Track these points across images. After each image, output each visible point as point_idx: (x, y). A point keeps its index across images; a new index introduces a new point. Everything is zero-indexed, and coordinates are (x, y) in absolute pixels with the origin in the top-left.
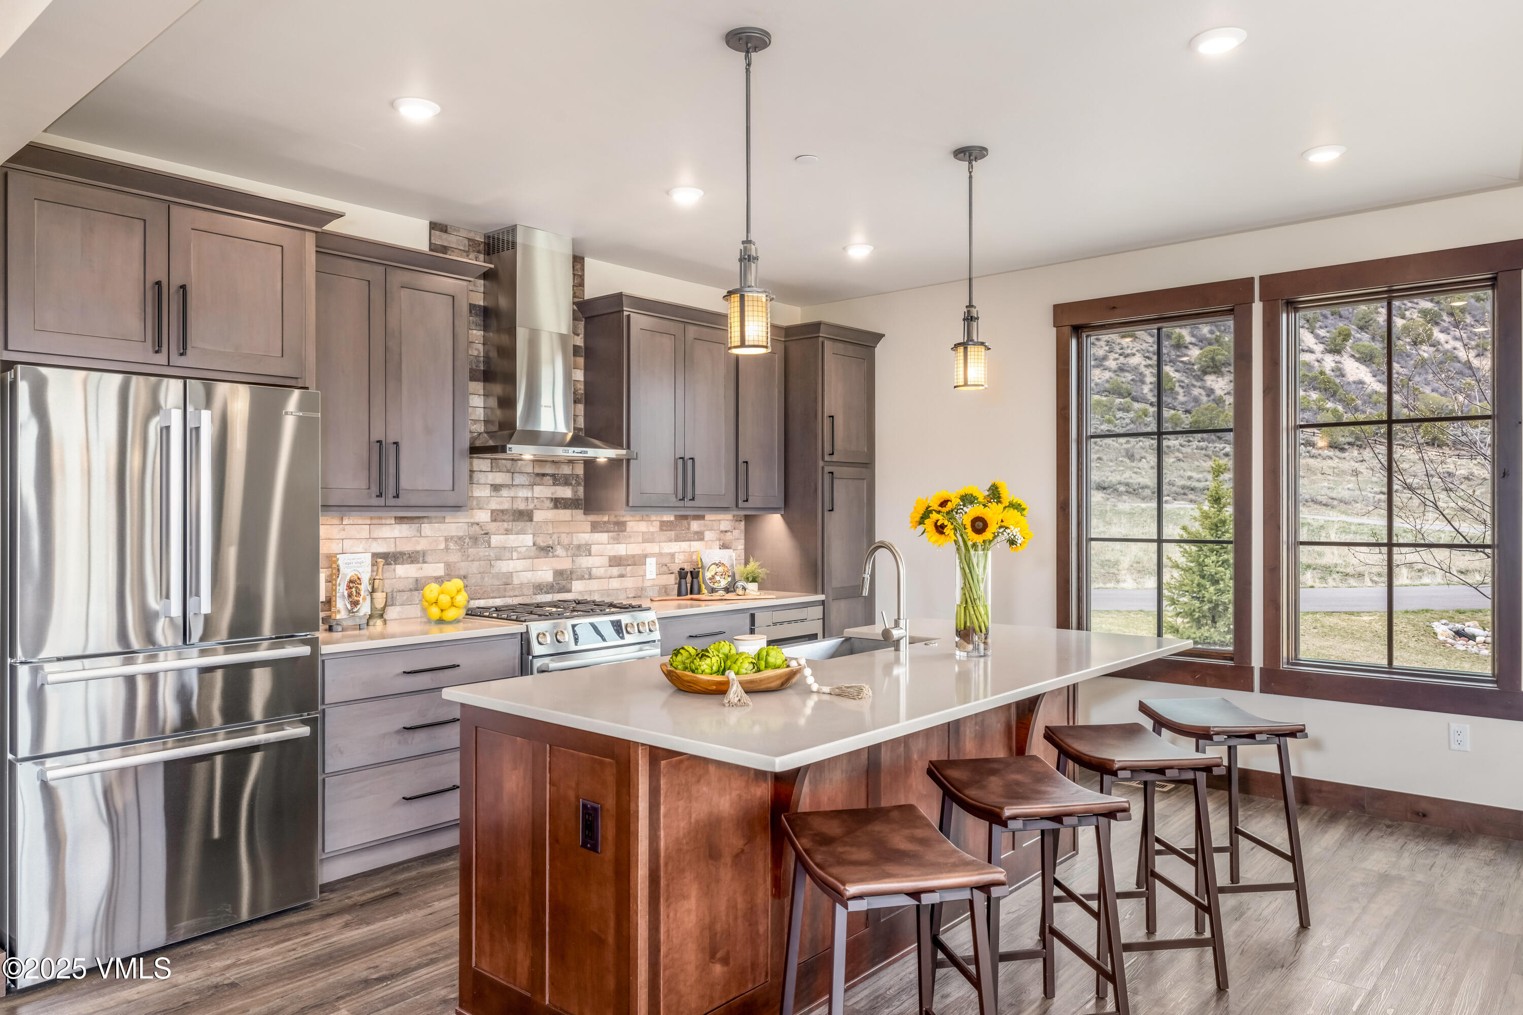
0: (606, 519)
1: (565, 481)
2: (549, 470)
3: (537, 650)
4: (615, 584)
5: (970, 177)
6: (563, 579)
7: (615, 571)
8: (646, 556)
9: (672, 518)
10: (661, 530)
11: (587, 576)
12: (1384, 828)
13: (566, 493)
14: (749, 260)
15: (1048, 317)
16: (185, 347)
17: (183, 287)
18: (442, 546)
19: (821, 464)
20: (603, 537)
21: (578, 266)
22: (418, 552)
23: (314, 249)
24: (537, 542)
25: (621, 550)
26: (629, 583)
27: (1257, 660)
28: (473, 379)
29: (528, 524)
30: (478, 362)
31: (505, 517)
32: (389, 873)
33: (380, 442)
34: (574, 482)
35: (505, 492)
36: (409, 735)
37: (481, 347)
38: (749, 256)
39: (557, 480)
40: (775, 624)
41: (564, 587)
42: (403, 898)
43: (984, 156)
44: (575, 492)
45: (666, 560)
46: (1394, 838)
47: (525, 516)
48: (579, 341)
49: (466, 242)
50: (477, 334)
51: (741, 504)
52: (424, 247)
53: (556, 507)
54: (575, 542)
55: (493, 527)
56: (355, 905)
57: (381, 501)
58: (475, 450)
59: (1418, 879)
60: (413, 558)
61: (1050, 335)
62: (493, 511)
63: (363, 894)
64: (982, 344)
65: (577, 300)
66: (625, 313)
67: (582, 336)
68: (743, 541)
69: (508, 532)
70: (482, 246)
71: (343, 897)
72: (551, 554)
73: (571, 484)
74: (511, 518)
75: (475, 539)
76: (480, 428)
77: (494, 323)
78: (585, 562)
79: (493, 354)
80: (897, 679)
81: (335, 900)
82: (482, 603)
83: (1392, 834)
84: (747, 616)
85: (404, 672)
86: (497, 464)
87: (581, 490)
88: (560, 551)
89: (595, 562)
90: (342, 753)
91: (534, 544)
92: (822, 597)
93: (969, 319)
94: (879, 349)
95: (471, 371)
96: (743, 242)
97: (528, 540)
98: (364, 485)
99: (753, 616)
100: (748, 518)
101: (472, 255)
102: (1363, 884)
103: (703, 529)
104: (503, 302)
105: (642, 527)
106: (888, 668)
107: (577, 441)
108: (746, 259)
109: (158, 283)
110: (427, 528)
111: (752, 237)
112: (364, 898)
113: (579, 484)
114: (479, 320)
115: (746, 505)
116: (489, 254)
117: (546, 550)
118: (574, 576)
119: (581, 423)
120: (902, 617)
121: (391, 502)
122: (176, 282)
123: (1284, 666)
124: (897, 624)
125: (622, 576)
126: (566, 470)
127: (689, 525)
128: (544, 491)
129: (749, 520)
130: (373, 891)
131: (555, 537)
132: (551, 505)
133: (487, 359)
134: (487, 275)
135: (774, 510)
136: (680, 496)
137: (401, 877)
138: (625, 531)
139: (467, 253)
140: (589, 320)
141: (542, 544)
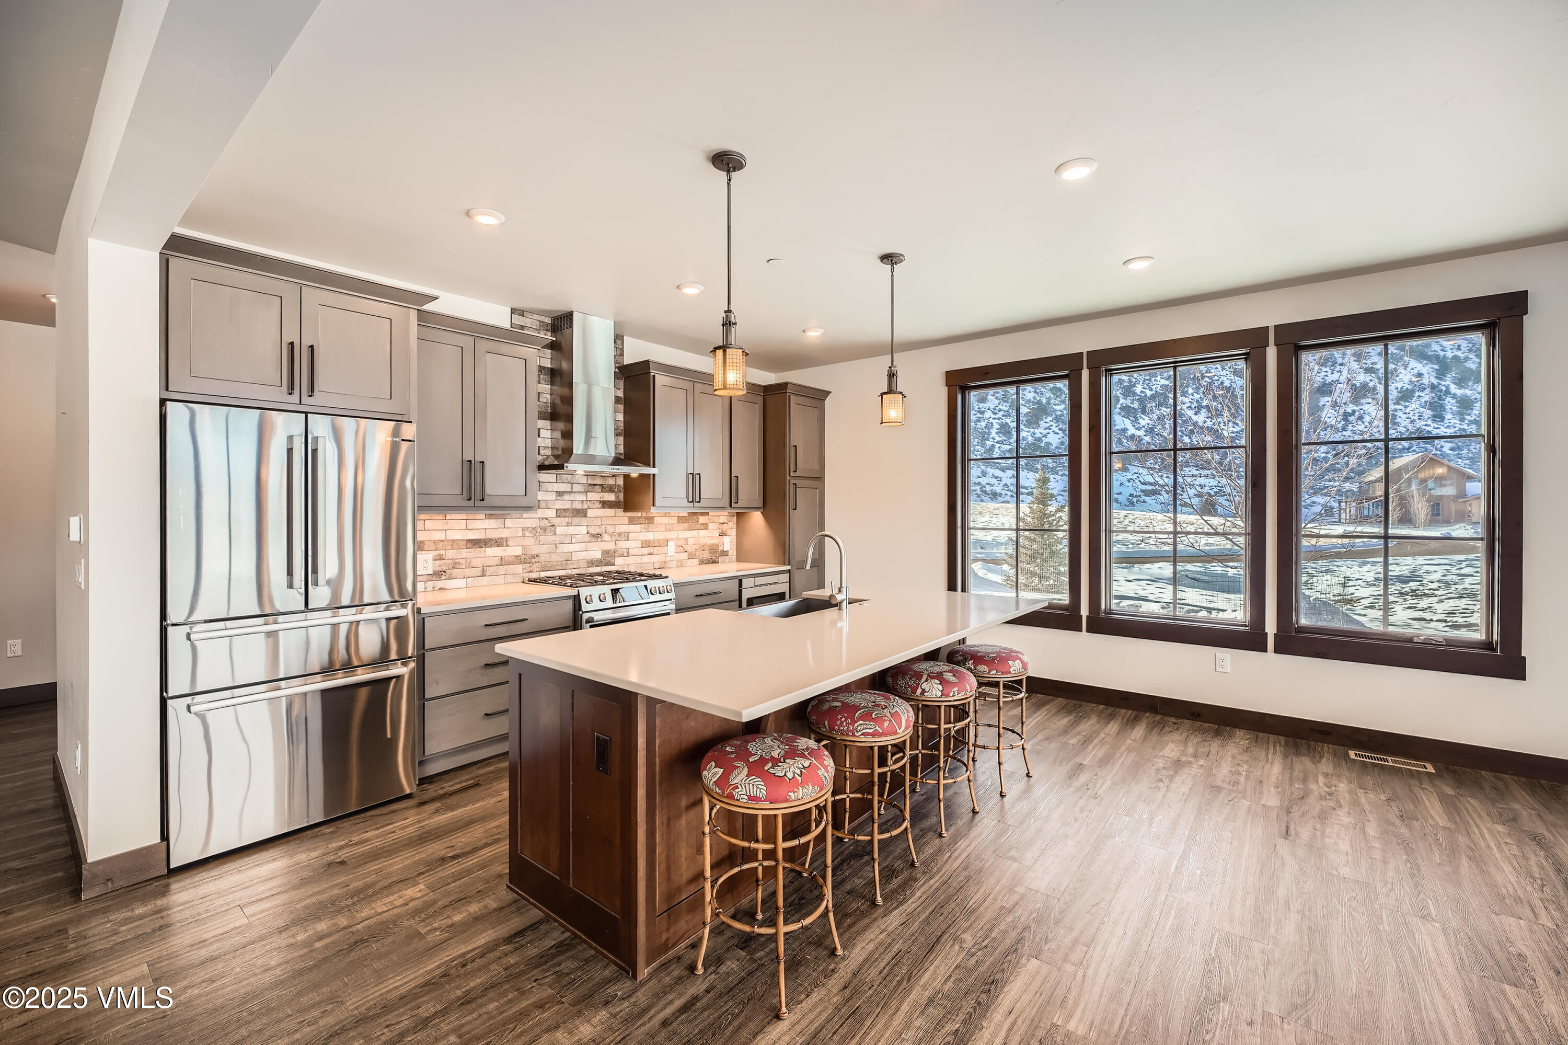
0: (639, 514)
1: (610, 489)
2: (598, 481)
3: (585, 607)
4: (646, 559)
5: (892, 275)
6: (608, 557)
7: (646, 551)
8: (667, 541)
9: (686, 515)
10: (678, 522)
11: (626, 554)
12: (1172, 725)
13: (611, 497)
14: (730, 325)
15: (942, 380)
16: (312, 391)
17: (312, 347)
18: (521, 534)
19: (788, 478)
20: (637, 528)
21: (619, 342)
22: (502, 538)
23: (416, 322)
24: (590, 532)
25: (650, 536)
26: (656, 559)
27: (1084, 611)
28: (540, 418)
29: (584, 518)
30: (548, 406)
31: (566, 514)
32: (474, 767)
33: (470, 461)
34: (616, 490)
35: (566, 497)
36: (490, 671)
37: (549, 396)
38: (730, 322)
39: (605, 488)
40: (756, 586)
41: (609, 562)
42: (482, 788)
43: (901, 261)
44: (617, 497)
45: (682, 543)
46: (1180, 732)
47: (582, 513)
48: (620, 394)
49: (538, 323)
50: (546, 388)
51: (733, 505)
52: (507, 325)
53: (603, 507)
54: (617, 531)
55: (557, 521)
56: (445, 794)
57: (471, 503)
58: (542, 467)
59: (1201, 763)
60: (498, 543)
61: (943, 392)
62: (557, 510)
63: (453, 785)
64: (901, 393)
65: (617, 365)
66: (652, 374)
67: (622, 390)
68: (735, 530)
69: (568, 525)
70: (550, 326)
71: (438, 788)
72: (600, 540)
73: (614, 491)
74: (571, 515)
75: (544, 529)
76: (548, 452)
77: (558, 380)
78: (623, 545)
79: (558, 401)
80: (841, 630)
81: (432, 790)
82: (549, 574)
83: (1178, 729)
84: (737, 581)
85: (486, 625)
86: (560, 477)
87: (621, 496)
88: (606, 537)
89: (631, 545)
90: (438, 683)
91: (588, 533)
92: (788, 568)
93: (892, 375)
94: (828, 402)
95: (540, 413)
96: (725, 312)
97: (583, 530)
98: (459, 491)
99: (741, 581)
100: (739, 515)
101: (542, 332)
102: (1164, 768)
103: (708, 521)
104: (565, 365)
105: (665, 520)
106: (833, 623)
107: (617, 461)
108: (728, 324)
109: (292, 344)
110: (509, 522)
111: (732, 308)
112: (453, 788)
113: (620, 491)
114: (548, 378)
115: (736, 505)
116: (554, 332)
117: (597, 536)
118: (617, 554)
119: (621, 449)
120: (843, 586)
121: (478, 503)
122: (306, 342)
123: (1102, 615)
124: (840, 591)
125: (650, 554)
126: (611, 481)
127: (698, 519)
128: (594, 496)
129: (740, 516)
130: (461, 783)
131: (603, 527)
132: (600, 506)
133: (553, 405)
134: (553, 346)
135: (757, 509)
136: (691, 500)
137: (482, 771)
138: (653, 523)
139: (538, 330)
140: (627, 379)
141: (594, 533)
